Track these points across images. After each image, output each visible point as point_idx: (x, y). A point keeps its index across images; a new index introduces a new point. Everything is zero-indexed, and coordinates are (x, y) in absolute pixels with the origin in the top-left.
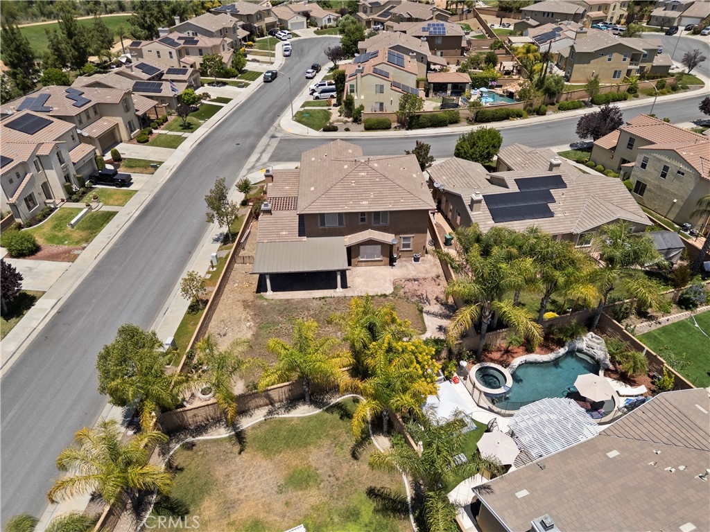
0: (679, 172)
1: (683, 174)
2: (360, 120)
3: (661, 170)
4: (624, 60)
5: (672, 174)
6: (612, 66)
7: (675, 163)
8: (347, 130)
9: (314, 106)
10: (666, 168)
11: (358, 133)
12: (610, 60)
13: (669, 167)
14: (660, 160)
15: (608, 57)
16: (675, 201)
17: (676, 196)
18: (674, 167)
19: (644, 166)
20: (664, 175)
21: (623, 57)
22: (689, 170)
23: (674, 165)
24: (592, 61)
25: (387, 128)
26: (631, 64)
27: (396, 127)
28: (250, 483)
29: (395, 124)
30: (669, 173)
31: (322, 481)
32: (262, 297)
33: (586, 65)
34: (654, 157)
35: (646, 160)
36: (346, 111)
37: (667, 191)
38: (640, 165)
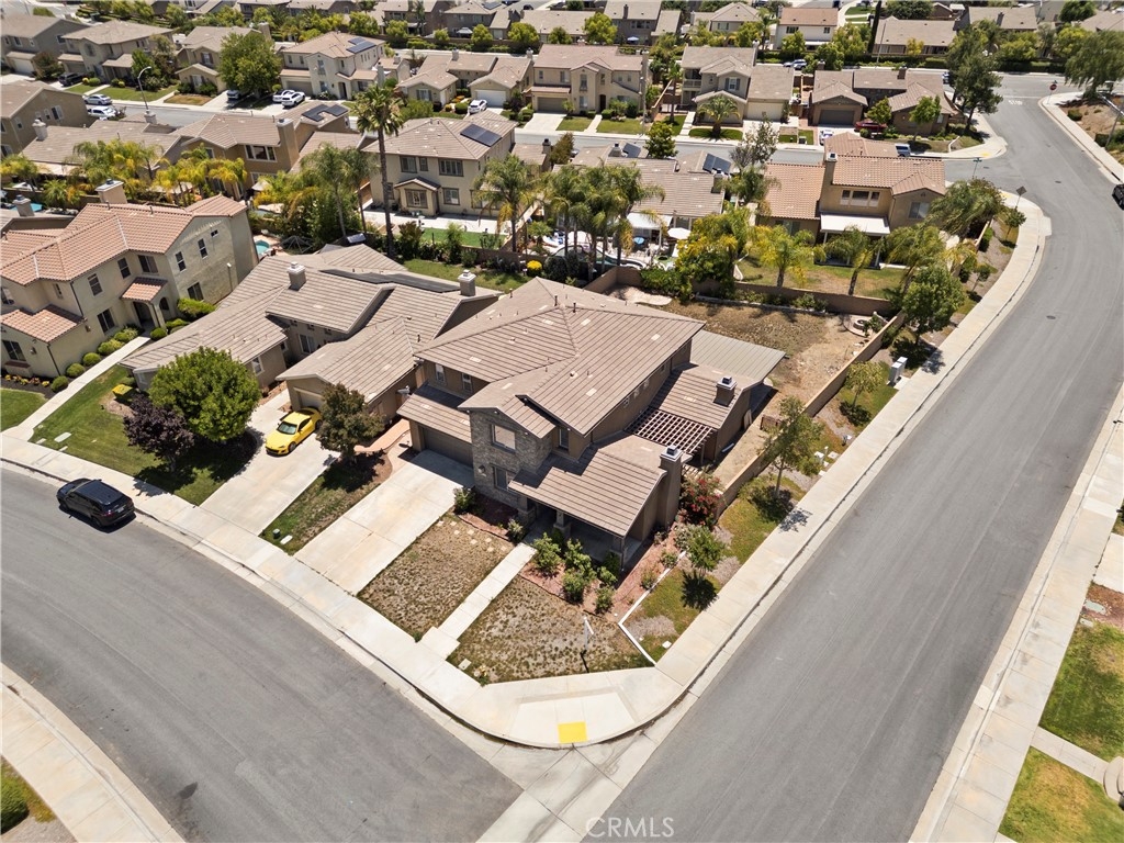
0: (213, 234)
1: (216, 232)
3: (198, 250)
5: (209, 242)
10: (201, 243)
13: (202, 240)
14: (191, 242)
16: (228, 265)
17: (225, 260)
18: (206, 235)
19: (182, 266)
20: (204, 252)
22: (216, 223)
23: (205, 232)
30: (207, 246)
34: (184, 245)
35: (179, 256)
37: (217, 266)
38: (178, 270)
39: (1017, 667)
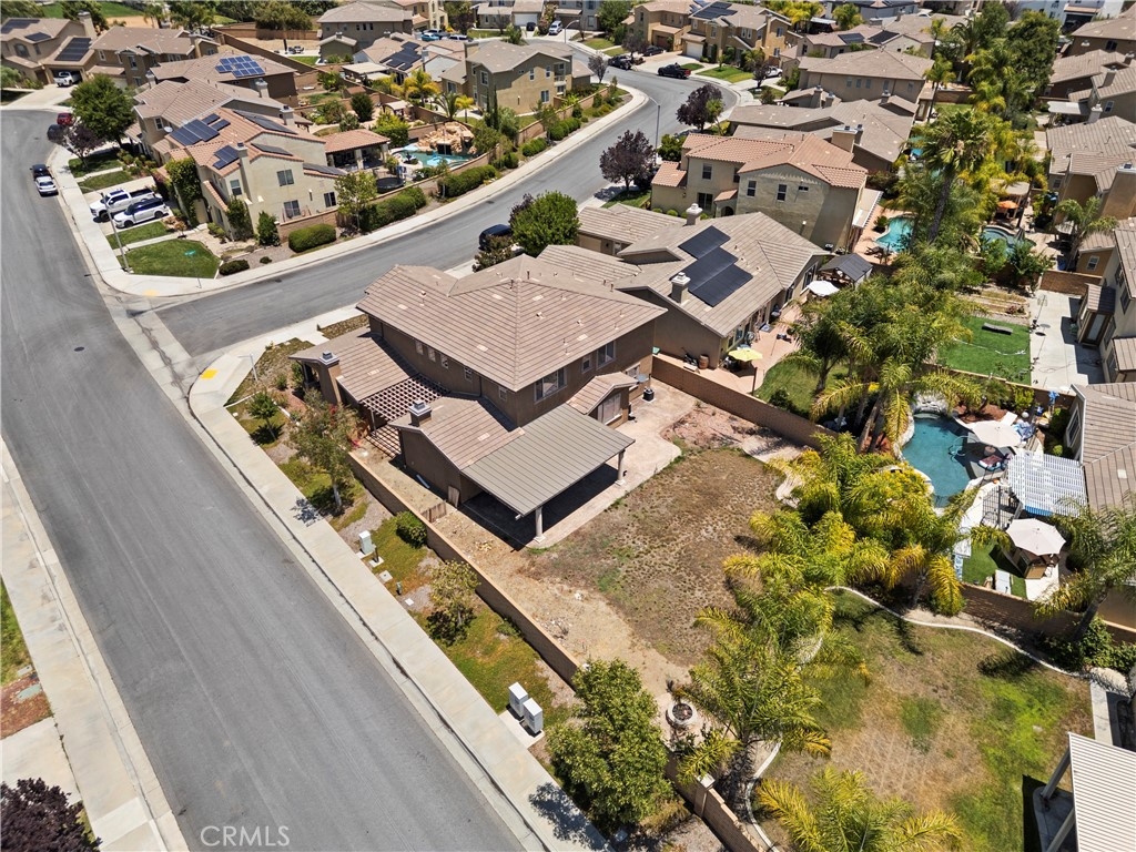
0: (800, 188)
1: (806, 189)
2: (278, 239)
3: (776, 191)
4: (548, 75)
5: (792, 192)
6: (537, 86)
7: (794, 179)
8: (266, 261)
9: (141, 239)
10: (783, 188)
11: (286, 262)
12: (532, 77)
13: (786, 186)
14: (771, 180)
15: (529, 74)
16: (804, 223)
17: (803, 217)
18: (793, 184)
19: (751, 193)
20: (781, 197)
21: (545, 71)
22: (809, 181)
23: (792, 181)
24: (513, 83)
25: (331, 240)
26: (556, 79)
27: (342, 235)
28: (887, 771)
29: (339, 231)
30: (787, 193)
31: (938, 702)
32: (534, 552)
33: (507, 90)
34: (762, 178)
35: (752, 184)
36: (235, 230)
37: (791, 215)
38: (745, 193)
39: (46, 589)
